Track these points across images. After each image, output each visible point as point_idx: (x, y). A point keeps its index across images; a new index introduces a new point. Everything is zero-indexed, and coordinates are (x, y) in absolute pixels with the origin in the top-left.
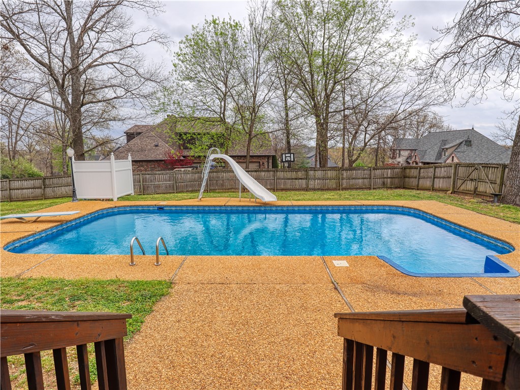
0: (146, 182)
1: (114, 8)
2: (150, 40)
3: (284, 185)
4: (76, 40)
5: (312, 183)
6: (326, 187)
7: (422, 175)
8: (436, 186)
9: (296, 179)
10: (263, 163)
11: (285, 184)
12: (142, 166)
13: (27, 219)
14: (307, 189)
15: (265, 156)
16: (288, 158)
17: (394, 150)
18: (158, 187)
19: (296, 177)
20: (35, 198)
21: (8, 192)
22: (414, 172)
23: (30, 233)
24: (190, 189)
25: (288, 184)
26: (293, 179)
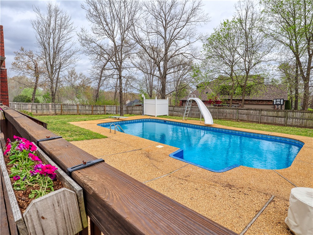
1: (183, 27)
3: (266, 120)
5: (290, 121)
9: (276, 117)
13: (117, 118)
14: (285, 125)
16: (278, 102)
19: (276, 115)
25: (270, 120)
26: (274, 117)
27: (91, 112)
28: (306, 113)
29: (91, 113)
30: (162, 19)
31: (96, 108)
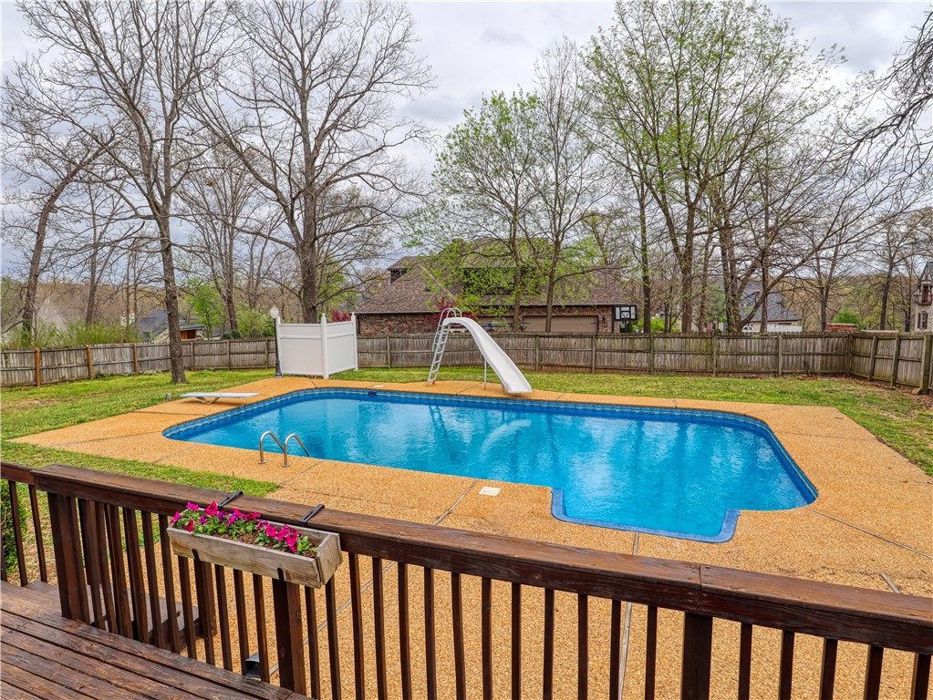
0: (395, 349)
1: (361, 97)
2: (408, 137)
3: (608, 362)
4: (312, 148)
5: (659, 361)
6: (687, 368)
7: (879, 351)
8: (902, 376)
9: (631, 351)
10: (604, 319)
11: (611, 358)
12: (405, 322)
13: (208, 399)
14: (650, 370)
15: (607, 306)
17: (926, 287)
18: (411, 357)
19: (630, 348)
20: (257, 367)
21: (227, 356)
22: (867, 346)
23: (198, 417)
24: (457, 362)
25: (617, 359)
26: (625, 351)
27: (30, 376)
28: (691, 340)
29: (32, 379)
30: (288, 60)
31: (53, 358)
